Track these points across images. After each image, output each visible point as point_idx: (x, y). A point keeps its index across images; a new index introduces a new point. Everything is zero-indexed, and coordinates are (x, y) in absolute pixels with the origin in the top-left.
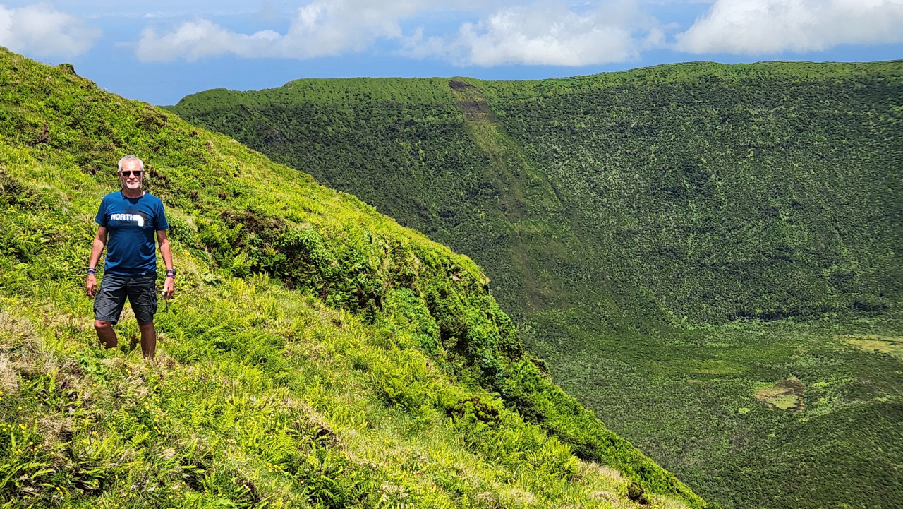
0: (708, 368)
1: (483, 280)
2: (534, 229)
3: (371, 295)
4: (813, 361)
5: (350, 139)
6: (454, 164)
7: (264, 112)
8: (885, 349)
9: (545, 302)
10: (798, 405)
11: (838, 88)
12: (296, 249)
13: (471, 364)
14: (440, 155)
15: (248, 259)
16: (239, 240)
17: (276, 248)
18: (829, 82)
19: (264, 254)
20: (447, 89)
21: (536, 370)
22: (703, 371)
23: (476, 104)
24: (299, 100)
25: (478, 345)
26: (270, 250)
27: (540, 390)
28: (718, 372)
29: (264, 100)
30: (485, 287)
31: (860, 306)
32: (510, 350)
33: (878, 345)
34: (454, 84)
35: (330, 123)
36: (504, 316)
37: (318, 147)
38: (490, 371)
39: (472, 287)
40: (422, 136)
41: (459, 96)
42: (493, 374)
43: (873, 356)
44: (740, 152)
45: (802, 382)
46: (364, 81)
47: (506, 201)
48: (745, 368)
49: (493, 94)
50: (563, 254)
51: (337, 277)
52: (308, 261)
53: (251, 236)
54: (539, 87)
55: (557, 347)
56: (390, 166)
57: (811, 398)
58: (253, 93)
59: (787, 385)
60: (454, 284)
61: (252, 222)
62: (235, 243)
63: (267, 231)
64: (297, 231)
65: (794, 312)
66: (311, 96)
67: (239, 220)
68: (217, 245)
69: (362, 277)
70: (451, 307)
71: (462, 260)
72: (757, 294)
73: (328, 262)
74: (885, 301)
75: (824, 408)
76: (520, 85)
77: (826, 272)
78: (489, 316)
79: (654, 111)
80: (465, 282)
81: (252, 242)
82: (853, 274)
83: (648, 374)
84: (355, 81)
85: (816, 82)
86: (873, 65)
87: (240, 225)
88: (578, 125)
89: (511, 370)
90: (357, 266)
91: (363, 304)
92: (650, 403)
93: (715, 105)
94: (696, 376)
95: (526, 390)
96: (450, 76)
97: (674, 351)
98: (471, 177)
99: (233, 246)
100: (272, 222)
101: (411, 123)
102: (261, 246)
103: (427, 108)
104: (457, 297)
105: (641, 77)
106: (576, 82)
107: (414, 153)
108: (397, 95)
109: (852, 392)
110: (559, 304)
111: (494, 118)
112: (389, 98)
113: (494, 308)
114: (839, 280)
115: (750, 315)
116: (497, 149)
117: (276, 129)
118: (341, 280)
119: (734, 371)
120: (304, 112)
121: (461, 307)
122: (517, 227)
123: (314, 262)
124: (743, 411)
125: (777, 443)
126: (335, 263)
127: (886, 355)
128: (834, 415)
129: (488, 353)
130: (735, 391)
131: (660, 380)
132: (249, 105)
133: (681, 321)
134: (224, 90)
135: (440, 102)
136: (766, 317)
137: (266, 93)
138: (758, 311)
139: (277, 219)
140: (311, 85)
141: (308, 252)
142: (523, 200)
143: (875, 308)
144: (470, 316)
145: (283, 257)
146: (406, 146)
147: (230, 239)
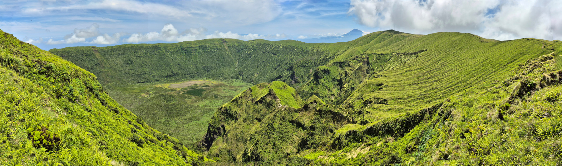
0: (134, 91)
1: (96, 78)
2: (106, 70)
3: (67, 79)
4: (150, 89)
5: (76, 56)
6: (93, 60)
7: (62, 52)
8: (161, 86)
9: (108, 82)
10: (148, 96)
11: (151, 47)
12: (49, 68)
13: (93, 93)
14: (90, 59)
15: (37, 70)
16: (35, 66)
17: (44, 68)
18: (149, 47)
19: (41, 69)
20: (91, 48)
21: (106, 94)
22: (133, 92)
23: (96, 50)
24: (67, 50)
25: (95, 90)
26: (43, 68)
27: (107, 98)
28: (136, 92)
29: (62, 50)
30: (96, 79)
31: (156, 80)
32: (101, 90)
33: (159, 86)
34: (93, 47)
35: (73, 54)
36: (100, 84)
37: (71, 57)
38: (97, 95)
39: (94, 79)
40: (87, 55)
41: (93, 49)
42: (98, 95)
43: (159, 88)
44: (137, 57)
45: (148, 92)
46: (78, 47)
47: (101, 66)
48: (140, 91)
49: (99, 49)
50: (111, 74)
51: (59, 75)
52: (52, 71)
53: (38, 65)
54: (106, 48)
55: (110, 89)
56: (82, 60)
57: (150, 95)
58: (60, 49)
59: (146, 93)
60: (90, 78)
61: (39, 62)
62: (34, 66)
63: (42, 64)
64: (49, 64)
65: (146, 81)
66: (69, 49)
67: (36, 61)
68: (30, 66)
69: (65, 75)
70: (90, 83)
71: (92, 74)
72: (141, 79)
73: (56, 71)
74: (160, 79)
75: (152, 96)
76: (103, 47)
77: (151, 75)
78: (97, 84)
79: (124, 51)
80: (92, 78)
81: (39, 66)
82: (155, 75)
83: (125, 93)
84: (77, 47)
85: (147, 47)
86: (155, 44)
87: (36, 62)
88: (112, 54)
89: (101, 94)
90: (64, 72)
91: (65, 81)
92: (125, 98)
93: (133, 50)
94: (132, 93)
95: (104, 98)
96: (92, 46)
97: (129, 89)
98: (96, 62)
99: (34, 67)
100: (44, 62)
101: (86, 53)
102: (41, 67)
103: (88, 51)
104: (91, 81)
105: (122, 46)
106: (112, 47)
107: (86, 58)
108: (83, 49)
109: (156, 93)
110: (110, 82)
111: (99, 53)
112: (82, 50)
113: (98, 83)
114: (153, 76)
115: (140, 82)
116: (100, 58)
117: (64, 54)
118: (60, 76)
119: (138, 92)
120: (68, 52)
121: (91, 83)
122: (103, 70)
123: (53, 71)
124: (140, 98)
125: (145, 103)
126: (58, 72)
127: (161, 87)
128: (153, 97)
129: (97, 91)
130: (138, 95)
131: (127, 94)
132: (59, 51)
133: (130, 84)
134: (55, 49)
135: (90, 50)
136: (142, 83)
137: (62, 49)
138: (141, 82)
139: (45, 62)
140: (69, 48)
141: (52, 69)
142: (104, 66)
143: (159, 80)
144: (93, 84)
145: (46, 70)
146: (85, 57)
147: (33, 65)
